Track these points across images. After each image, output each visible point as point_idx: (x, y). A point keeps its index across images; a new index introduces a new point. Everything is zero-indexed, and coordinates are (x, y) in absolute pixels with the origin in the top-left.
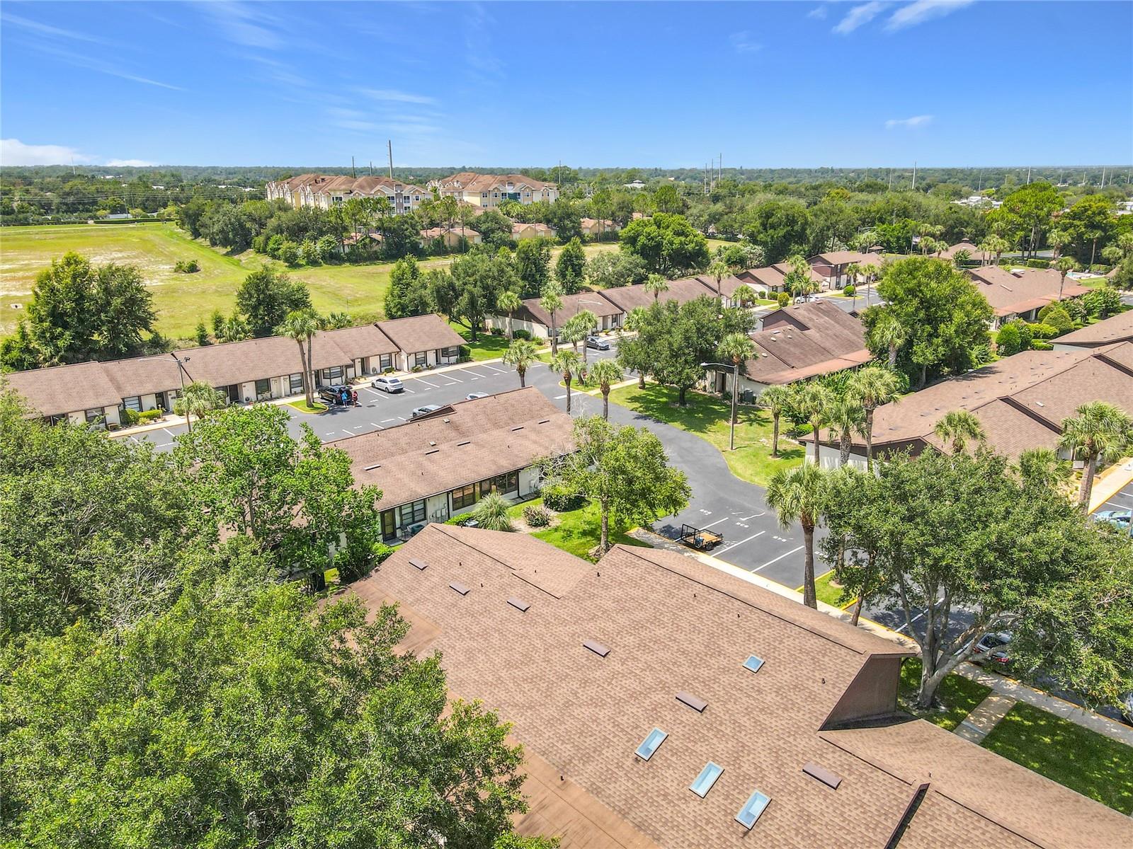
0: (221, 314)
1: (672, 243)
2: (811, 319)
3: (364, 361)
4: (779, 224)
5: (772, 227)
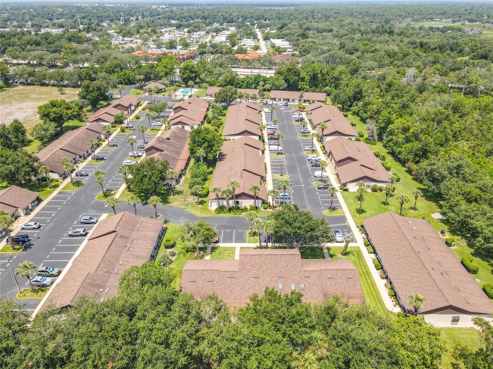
2: (161, 147)
4: (93, 90)
5: (91, 92)
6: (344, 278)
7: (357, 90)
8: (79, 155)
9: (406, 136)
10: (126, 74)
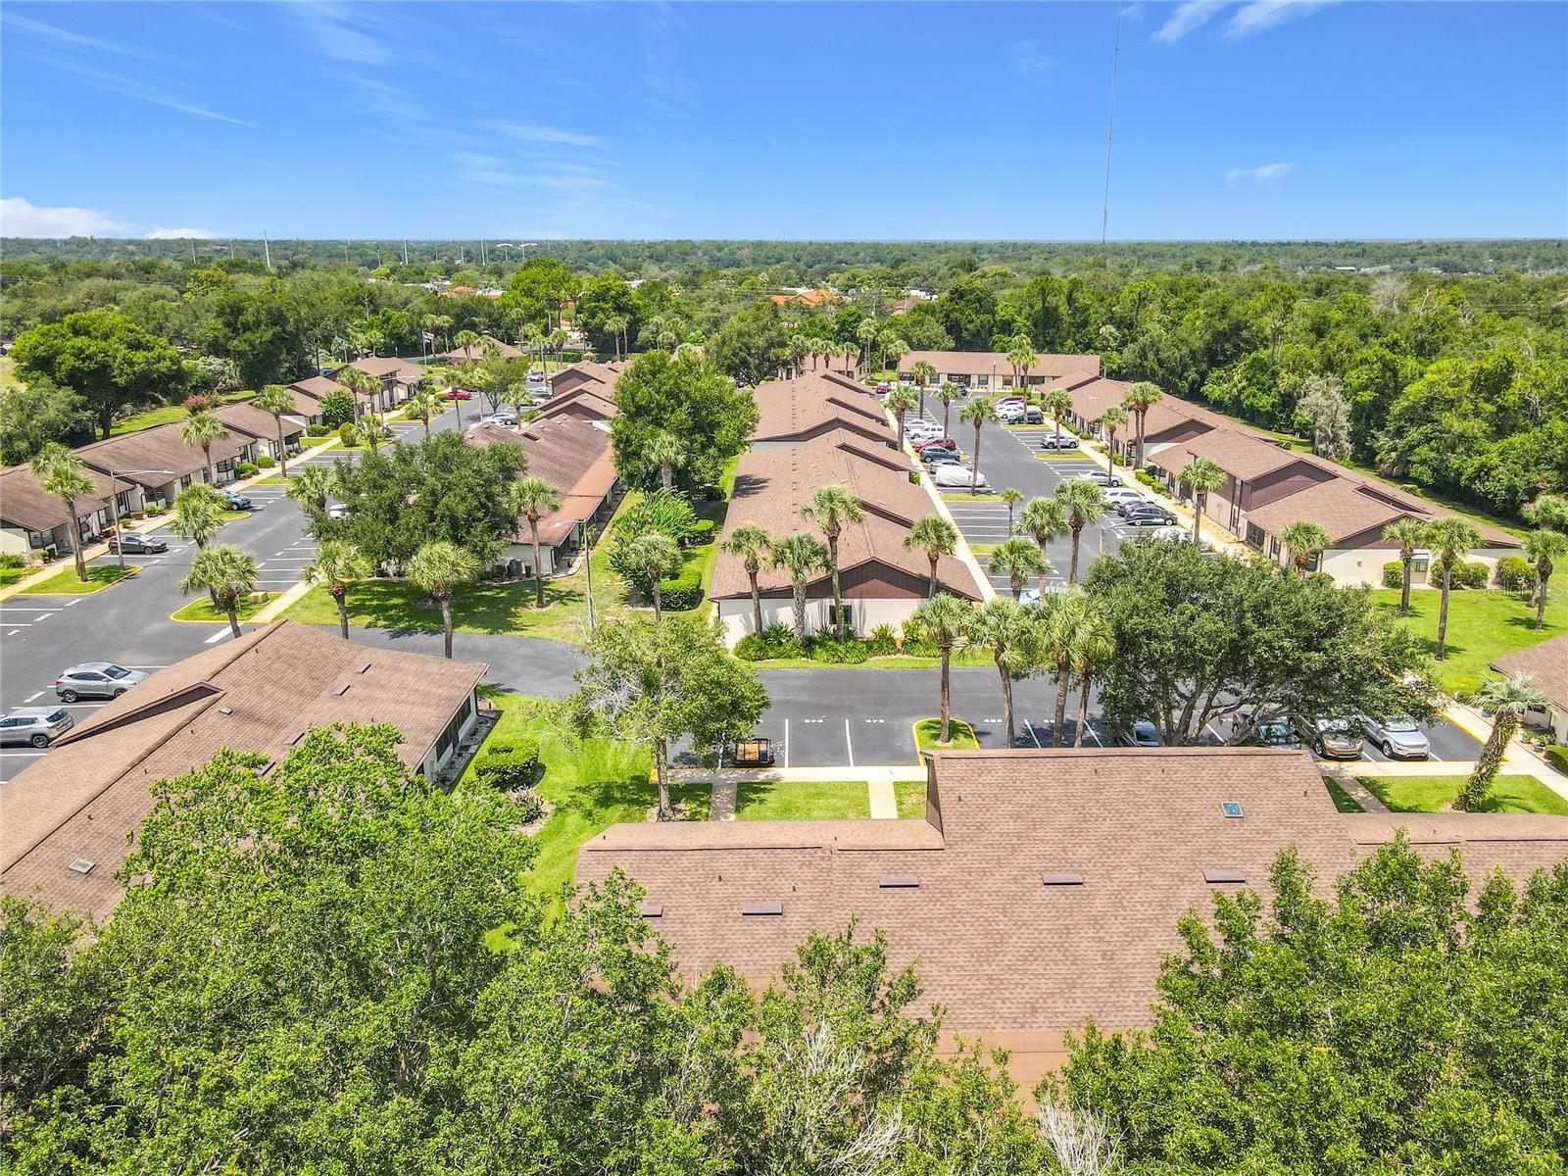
4: (258, 323)
5: (247, 328)
7: (1223, 325)
8: (147, 488)
9: (1501, 408)
10: (389, 319)
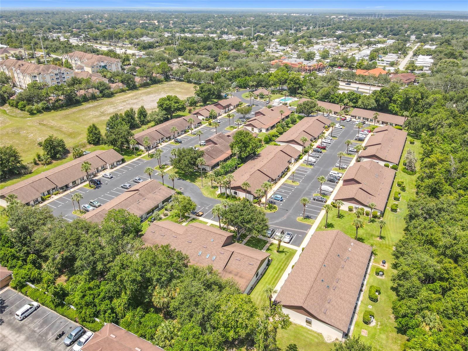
0: (39, 153)
1: (174, 107)
2: (218, 141)
3: (97, 169)
6: (247, 263)
8: (166, 137)
